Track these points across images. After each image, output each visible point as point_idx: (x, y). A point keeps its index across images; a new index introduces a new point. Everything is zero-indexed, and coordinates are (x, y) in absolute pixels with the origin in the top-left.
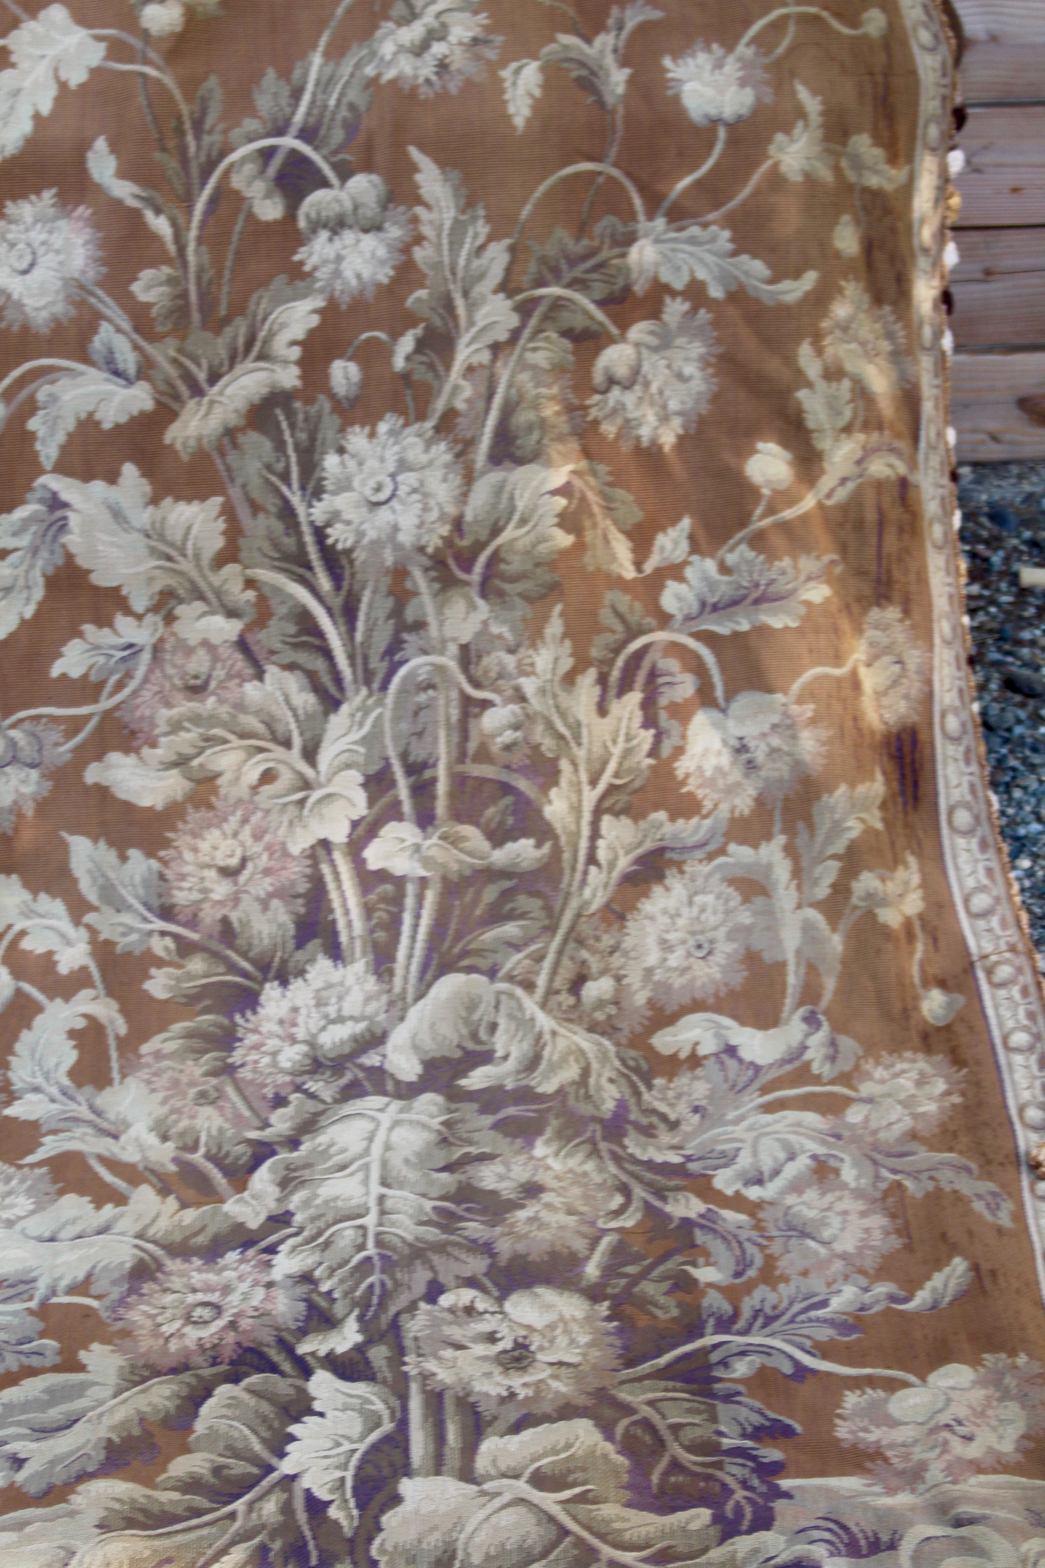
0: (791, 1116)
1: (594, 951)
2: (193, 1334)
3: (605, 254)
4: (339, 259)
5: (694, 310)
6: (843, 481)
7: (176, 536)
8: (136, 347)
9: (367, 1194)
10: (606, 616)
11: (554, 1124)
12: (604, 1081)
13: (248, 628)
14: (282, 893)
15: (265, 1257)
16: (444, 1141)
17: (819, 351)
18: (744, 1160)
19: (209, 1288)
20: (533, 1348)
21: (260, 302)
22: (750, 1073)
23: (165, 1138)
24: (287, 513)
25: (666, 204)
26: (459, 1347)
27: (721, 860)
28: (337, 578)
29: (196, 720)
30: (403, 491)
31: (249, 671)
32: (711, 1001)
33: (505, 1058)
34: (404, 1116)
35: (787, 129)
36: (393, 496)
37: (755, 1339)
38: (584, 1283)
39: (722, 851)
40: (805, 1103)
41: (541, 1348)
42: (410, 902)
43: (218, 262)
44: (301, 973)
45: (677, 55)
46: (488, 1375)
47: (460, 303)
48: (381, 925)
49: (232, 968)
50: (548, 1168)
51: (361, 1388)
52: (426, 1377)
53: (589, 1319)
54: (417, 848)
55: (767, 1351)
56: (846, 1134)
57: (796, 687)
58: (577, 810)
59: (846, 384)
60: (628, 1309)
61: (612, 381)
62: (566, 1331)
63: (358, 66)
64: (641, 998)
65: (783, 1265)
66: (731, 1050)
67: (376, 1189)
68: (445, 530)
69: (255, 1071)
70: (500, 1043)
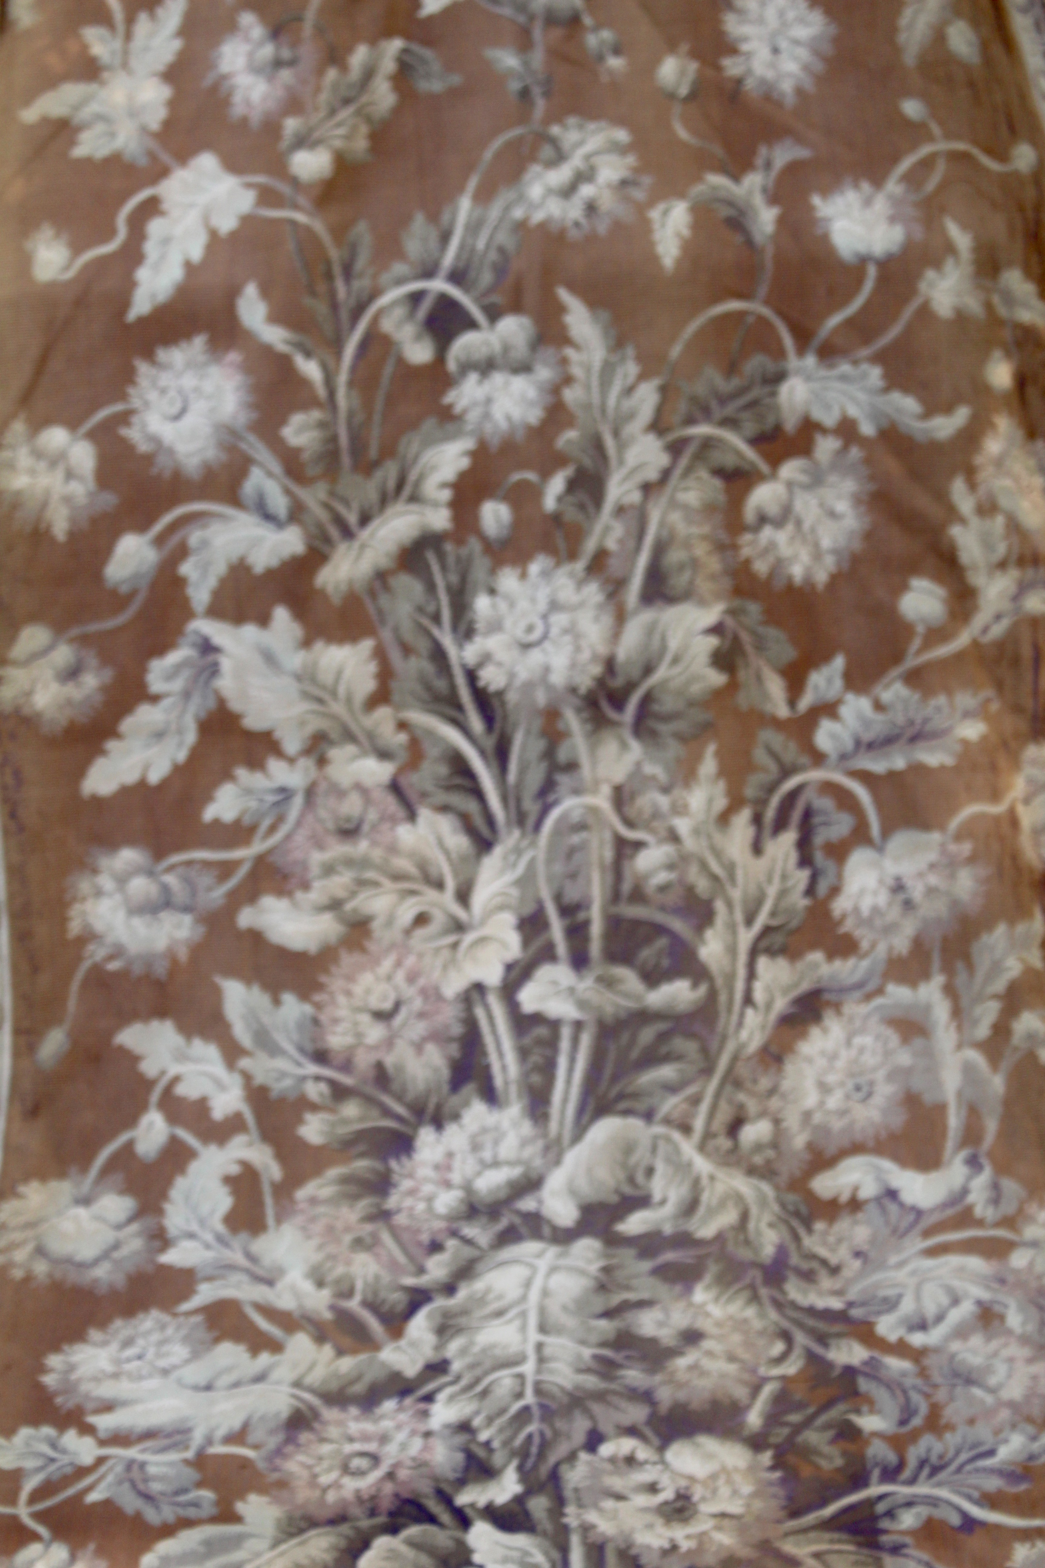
0: (954, 1260)
1: (752, 1094)
2: (351, 1485)
3: (756, 392)
4: (489, 401)
5: (845, 448)
6: (998, 617)
7: (327, 678)
8: (288, 492)
9: (525, 1340)
10: (760, 756)
11: (713, 1270)
12: (763, 1225)
13: (400, 771)
14: (437, 1037)
15: (422, 1406)
16: (602, 1288)
17: (972, 486)
18: (907, 1306)
19: (365, 1438)
20: (696, 1498)
21: (411, 444)
22: (911, 1217)
23: (320, 1284)
24: (439, 655)
25: (816, 342)
26: (620, 1497)
27: (879, 1001)
28: (489, 718)
29: (350, 862)
30: (554, 631)
31: (401, 813)
32: (871, 1144)
33: (663, 1202)
34: (563, 1262)
35: (937, 264)
36: (545, 637)
37: (922, 1489)
38: (746, 1433)
39: (880, 991)
40: (969, 1247)
41: (703, 1499)
42: (565, 1044)
43: (368, 404)
44: (456, 1117)
45: (826, 192)
46: (650, 1526)
47: (610, 443)
48: (537, 1069)
49: (387, 1112)
50: (708, 1315)
51: (520, 1540)
52: (586, 1529)
53: (752, 1469)
54: (571, 990)
55: (933, 1502)
56: (1011, 1279)
57: (955, 823)
58: (732, 950)
59: (999, 521)
60: (791, 1459)
61: (763, 519)
62: (729, 1481)
63: (507, 209)
64: (800, 1141)
65: (949, 1413)
66: (892, 1194)
67: (534, 1336)
68: (597, 670)
69: (411, 1216)
70: (658, 1187)
